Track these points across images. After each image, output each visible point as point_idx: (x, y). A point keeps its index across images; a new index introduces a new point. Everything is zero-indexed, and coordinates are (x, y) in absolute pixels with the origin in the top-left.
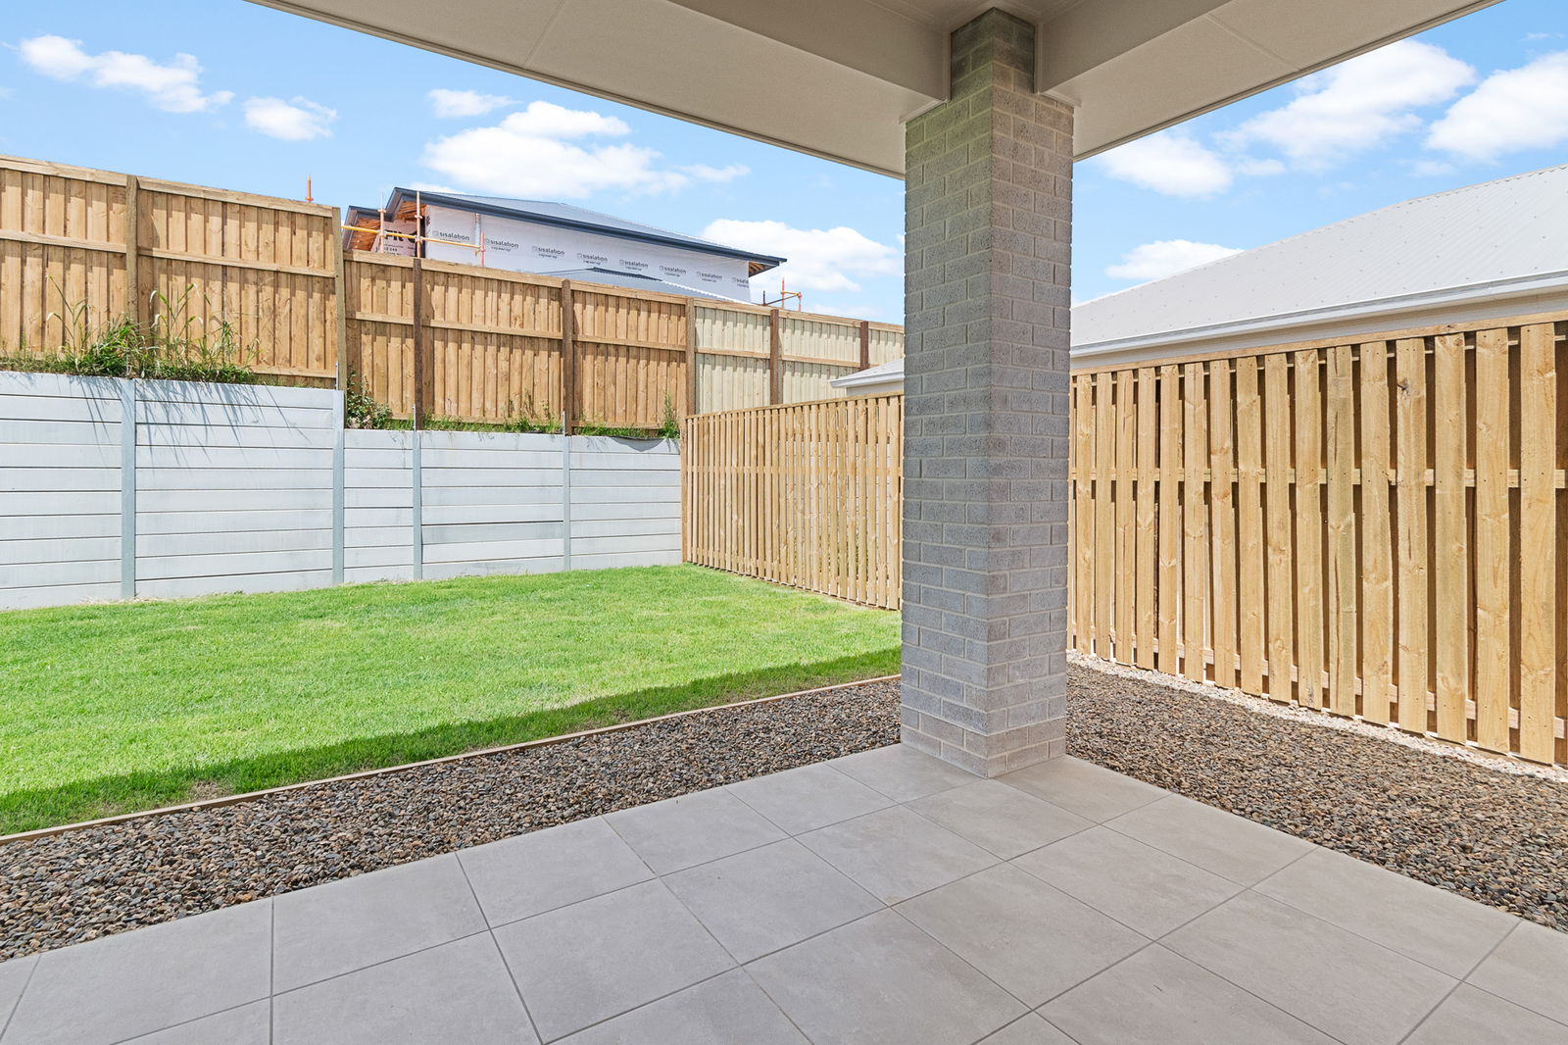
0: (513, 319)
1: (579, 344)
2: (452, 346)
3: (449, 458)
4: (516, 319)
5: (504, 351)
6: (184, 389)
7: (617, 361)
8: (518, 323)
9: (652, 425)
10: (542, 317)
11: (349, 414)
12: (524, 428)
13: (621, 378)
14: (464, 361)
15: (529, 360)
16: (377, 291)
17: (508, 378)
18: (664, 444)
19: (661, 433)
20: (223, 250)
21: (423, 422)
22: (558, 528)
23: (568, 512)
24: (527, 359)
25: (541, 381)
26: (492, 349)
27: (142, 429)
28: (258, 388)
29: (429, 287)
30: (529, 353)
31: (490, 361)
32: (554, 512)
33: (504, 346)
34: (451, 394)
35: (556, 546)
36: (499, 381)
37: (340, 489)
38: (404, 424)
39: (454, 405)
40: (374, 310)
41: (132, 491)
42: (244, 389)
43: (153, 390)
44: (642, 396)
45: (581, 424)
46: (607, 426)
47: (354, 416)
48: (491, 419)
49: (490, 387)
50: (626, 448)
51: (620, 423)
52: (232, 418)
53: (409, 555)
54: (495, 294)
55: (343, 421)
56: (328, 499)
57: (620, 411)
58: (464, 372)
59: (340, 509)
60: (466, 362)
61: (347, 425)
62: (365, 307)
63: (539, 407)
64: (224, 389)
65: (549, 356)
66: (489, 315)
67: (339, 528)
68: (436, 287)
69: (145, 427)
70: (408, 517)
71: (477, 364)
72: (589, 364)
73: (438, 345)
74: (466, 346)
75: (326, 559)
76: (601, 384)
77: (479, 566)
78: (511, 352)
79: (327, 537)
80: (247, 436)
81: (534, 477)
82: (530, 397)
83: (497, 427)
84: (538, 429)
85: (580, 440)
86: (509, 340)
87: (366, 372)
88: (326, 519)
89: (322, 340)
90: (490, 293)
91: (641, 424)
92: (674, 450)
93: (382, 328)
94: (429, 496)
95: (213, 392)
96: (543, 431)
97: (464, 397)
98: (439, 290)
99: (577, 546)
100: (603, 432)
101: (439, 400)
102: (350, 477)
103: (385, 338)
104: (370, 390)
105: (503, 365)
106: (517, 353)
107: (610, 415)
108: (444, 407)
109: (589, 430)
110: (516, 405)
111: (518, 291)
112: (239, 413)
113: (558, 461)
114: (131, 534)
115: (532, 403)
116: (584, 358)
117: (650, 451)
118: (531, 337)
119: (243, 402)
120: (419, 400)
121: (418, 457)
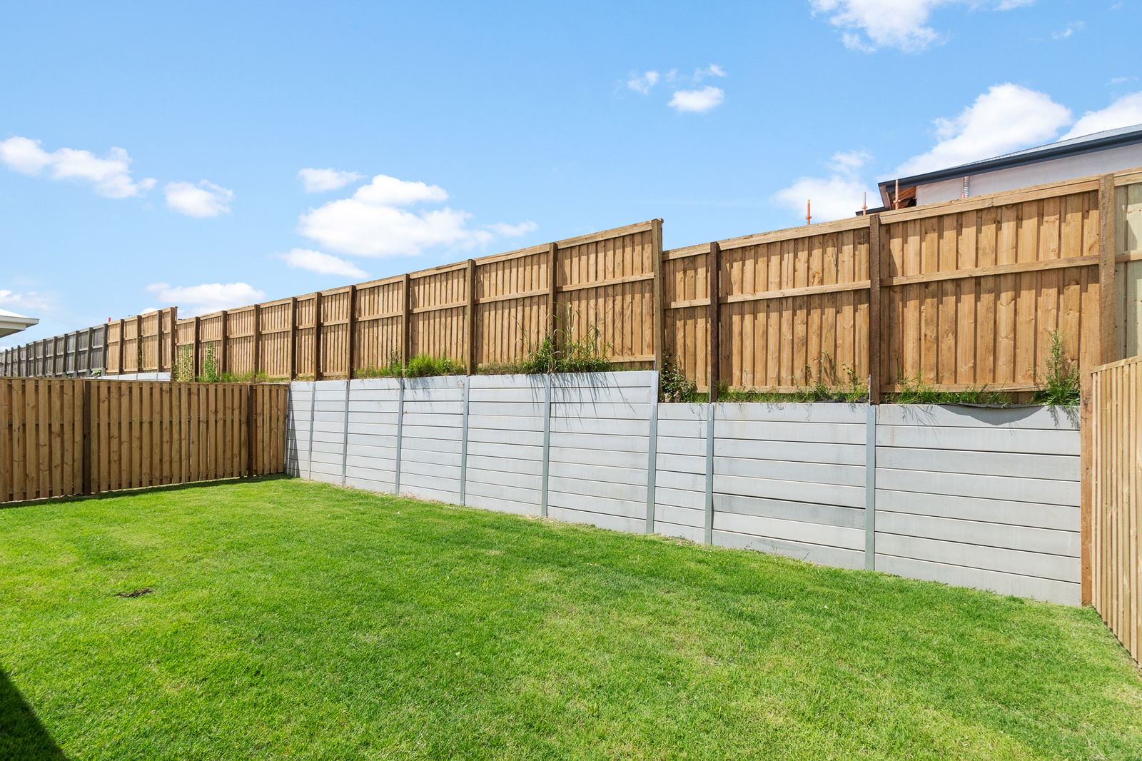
0: (811, 277)
1: (897, 289)
2: (748, 318)
3: (738, 429)
4: (814, 277)
5: (801, 314)
6: (571, 376)
7: (958, 301)
8: (817, 280)
9: (1024, 384)
10: (846, 267)
11: (662, 389)
12: (820, 397)
13: (965, 324)
14: (760, 331)
15: (830, 320)
16: (688, 281)
17: (806, 342)
18: (1043, 415)
19: (1040, 397)
20: (596, 277)
21: (719, 394)
22: (859, 517)
23: (872, 497)
24: (827, 319)
25: (845, 339)
26: (787, 315)
27: (553, 405)
28: (609, 374)
29: (728, 265)
30: (830, 312)
31: (785, 327)
32: (856, 496)
33: (801, 308)
34: (747, 365)
35: (856, 537)
36: (795, 346)
37: (653, 453)
38: (704, 397)
39: (750, 376)
40: (686, 297)
41: (547, 446)
42: (600, 375)
43: (558, 380)
44: (1004, 344)
45: (898, 389)
46: (941, 391)
47: (666, 391)
48: (785, 389)
49: (786, 355)
50: (967, 419)
51: (964, 385)
52: (594, 397)
53: (701, 519)
54: (791, 255)
55: (657, 397)
56: (644, 461)
57: (964, 368)
58: (760, 342)
59: (653, 470)
60: (761, 331)
61: (661, 399)
62: (679, 296)
63: (843, 372)
64: (590, 375)
65: (855, 310)
66: (784, 279)
67: (652, 486)
68: (734, 264)
69: (554, 404)
70: (702, 483)
71: (773, 332)
72: (911, 314)
73: (736, 319)
74: (762, 316)
75: (642, 510)
76: (931, 334)
77: (763, 542)
78: (808, 314)
79: (643, 493)
80: (603, 410)
81: (829, 453)
82: (830, 361)
83: (791, 397)
84: (835, 398)
85: (891, 411)
86: (806, 302)
87: (680, 352)
88: (643, 477)
89: (651, 330)
90: (786, 256)
91: (1003, 384)
92: (1068, 424)
93: (691, 312)
94: (720, 465)
95: (584, 379)
96: (842, 398)
97: (759, 367)
98: (737, 266)
99: (883, 543)
100: (930, 398)
101: (736, 372)
102: (662, 445)
103: (693, 320)
104: (683, 368)
105: (800, 329)
106: (815, 315)
107: (947, 375)
108: (741, 380)
109: (909, 397)
110: (814, 371)
111: (817, 244)
112: (597, 393)
113: (861, 435)
114: (546, 476)
115: (833, 367)
116: (905, 306)
117: (1013, 424)
118: (832, 293)
119: (600, 385)
120: (716, 375)
121: (711, 427)
